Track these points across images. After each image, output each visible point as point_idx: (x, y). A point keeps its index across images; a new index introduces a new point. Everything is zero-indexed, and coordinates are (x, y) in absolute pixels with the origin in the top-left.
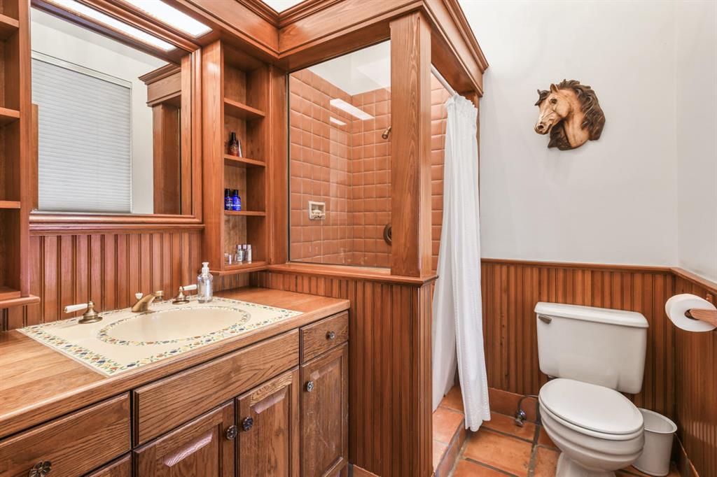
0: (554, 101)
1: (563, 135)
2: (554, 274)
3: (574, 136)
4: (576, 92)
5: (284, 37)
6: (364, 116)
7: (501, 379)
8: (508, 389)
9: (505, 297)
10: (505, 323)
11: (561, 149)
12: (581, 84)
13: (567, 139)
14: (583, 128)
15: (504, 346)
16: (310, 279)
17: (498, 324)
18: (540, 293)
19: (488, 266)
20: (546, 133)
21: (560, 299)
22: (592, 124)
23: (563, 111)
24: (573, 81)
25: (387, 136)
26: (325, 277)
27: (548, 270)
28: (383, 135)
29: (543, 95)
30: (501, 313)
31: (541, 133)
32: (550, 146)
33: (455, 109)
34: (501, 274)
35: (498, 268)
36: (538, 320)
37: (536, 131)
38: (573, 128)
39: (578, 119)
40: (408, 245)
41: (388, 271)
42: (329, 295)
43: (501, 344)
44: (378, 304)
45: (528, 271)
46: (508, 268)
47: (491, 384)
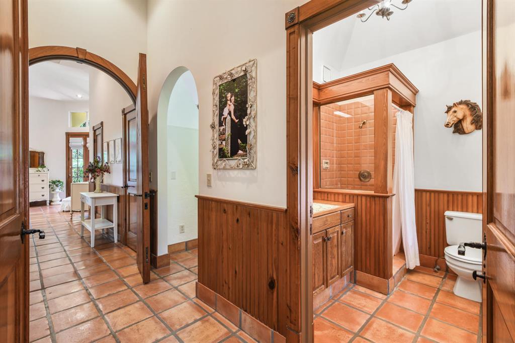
0: (455, 112)
1: (461, 127)
2: (456, 198)
3: (467, 128)
4: (468, 106)
5: (322, 93)
6: (347, 116)
7: (426, 250)
8: (430, 255)
9: (428, 208)
10: (428, 221)
11: (460, 133)
12: (471, 101)
13: (463, 129)
14: (472, 124)
15: (428, 233)
16: (335, 195)
17: (424, 222)
18: (448, 207)
19: (419, 193)
20: (451, 127)
21: (459, 210)
22: (477, 122)
23: (460, 116)
24: (466, 101)
25: (361, 127)
26: (342, 194)
27: (453, 195)
28: (359, 127)
29: (449, 108)
30: (426, 216)
31: (448, 127)
32: (454, 132)
33: (401, 117)
34: (426, 197)
35: (424, 194)
36: (446, 219)
37: (445, 126)
38: (466, 124)
39: (469, 119)
40: (382, 181)
41: (373, 192)
42: (344, 202)
43: (426, 232)
44: (369, 205)
45: (441, 195)
46: (430, 194)
47: (421, 252)
